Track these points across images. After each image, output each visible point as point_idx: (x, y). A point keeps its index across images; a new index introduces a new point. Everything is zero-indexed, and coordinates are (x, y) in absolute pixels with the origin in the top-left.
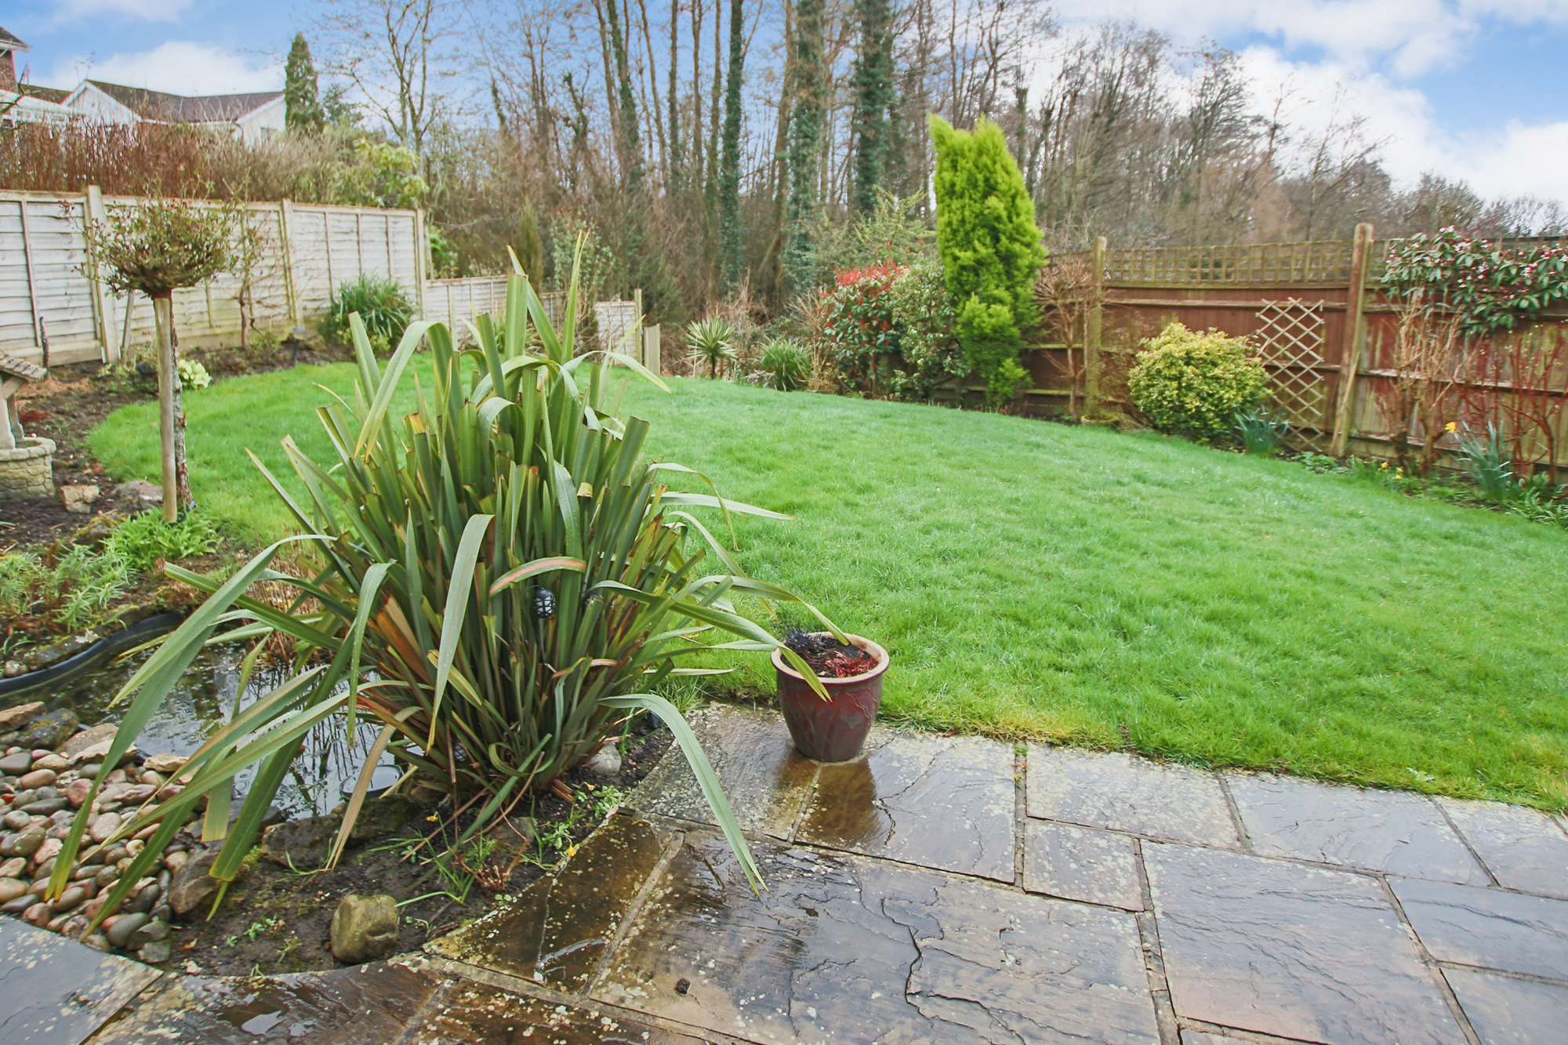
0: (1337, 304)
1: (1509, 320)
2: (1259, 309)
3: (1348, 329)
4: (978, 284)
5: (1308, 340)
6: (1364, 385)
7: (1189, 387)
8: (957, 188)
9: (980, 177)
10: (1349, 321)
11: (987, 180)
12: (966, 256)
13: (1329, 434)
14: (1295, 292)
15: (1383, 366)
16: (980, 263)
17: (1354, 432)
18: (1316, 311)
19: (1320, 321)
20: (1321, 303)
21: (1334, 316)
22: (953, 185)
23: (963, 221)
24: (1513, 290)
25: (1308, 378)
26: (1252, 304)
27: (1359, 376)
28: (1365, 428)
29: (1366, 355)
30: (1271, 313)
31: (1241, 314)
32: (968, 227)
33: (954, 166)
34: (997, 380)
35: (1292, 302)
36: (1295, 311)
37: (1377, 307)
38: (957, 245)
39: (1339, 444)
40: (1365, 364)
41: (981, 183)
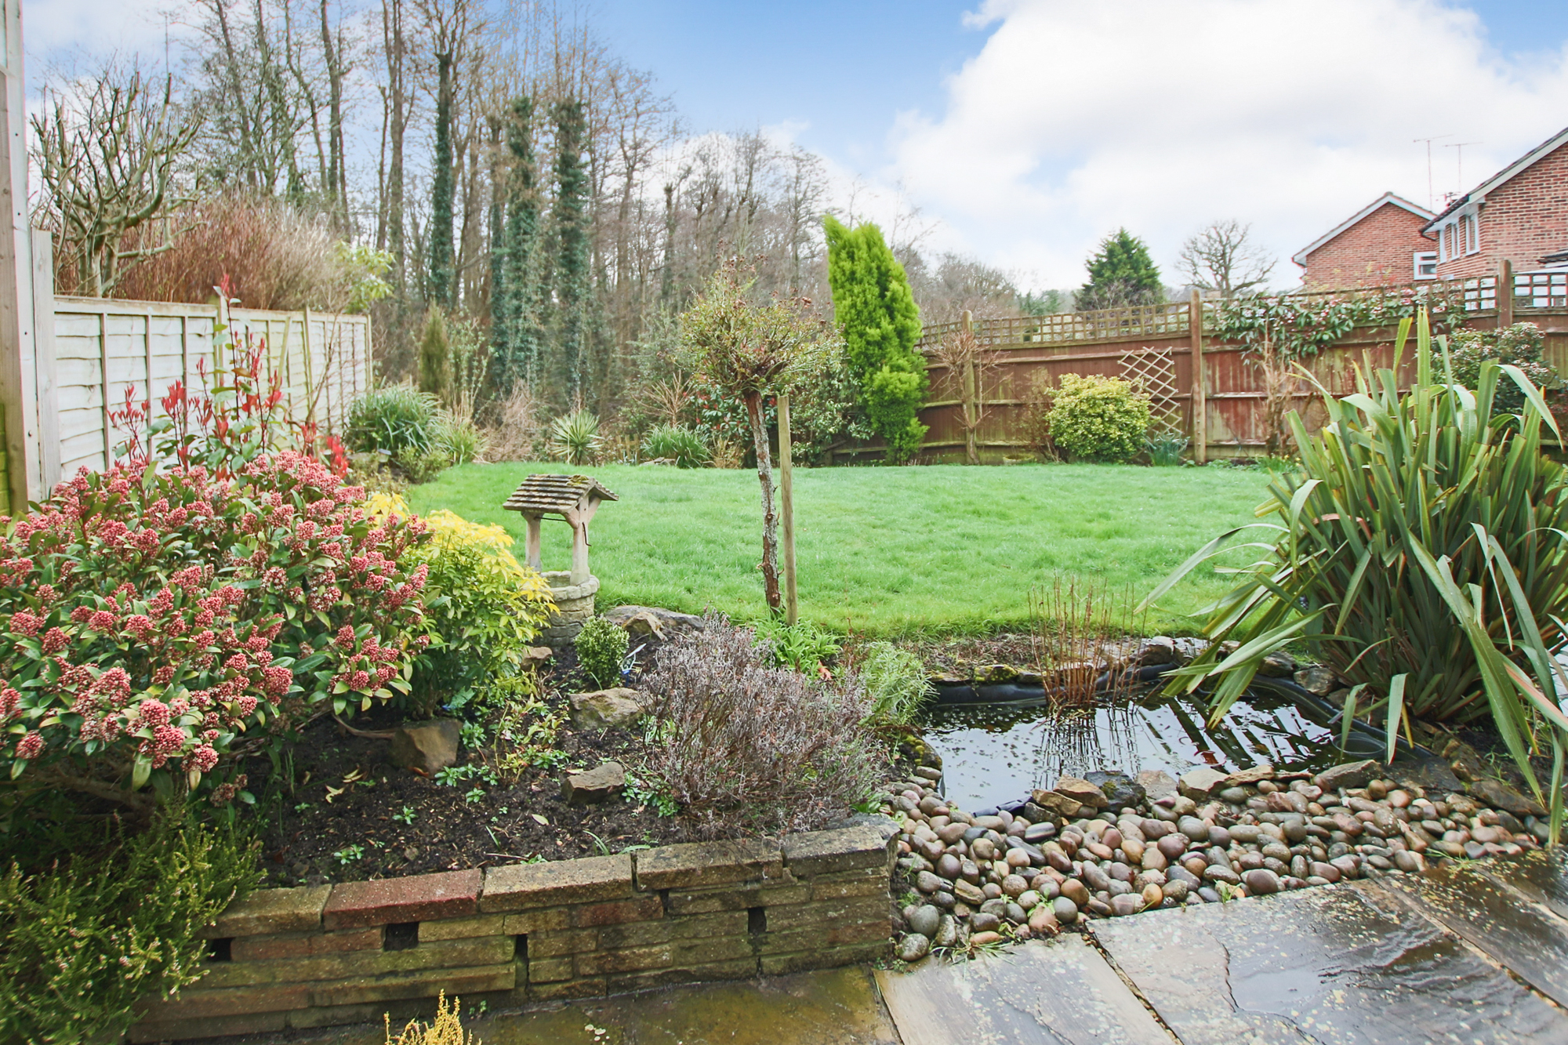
0: (1182, 349)
1: (1314, 348)
2: (1120, 358)
3: (1195, 366)
4: (883, 356)
5: (1163, 378)
6: (1211, 405)
7: (1112, 420)
8: (858, 275)
9: (874, 265)
10: (1195, 361)
11: (878, 268)
12: (873, 333)
13: (1191, 446)
14: (1148, 342)
15: (1222, 391)
16: (884, 338)
17: (1211, 442)
18: (1166, 355)
19: (1171, 363)
20: (1169, 349)
21: (1179, 358)
22: (853, 273)
23: (866, 303)
24: (1314, 328)
25: (1167, 405)
26: (1112, 354)
27: (1207, 400)
28: (1216, 438)
29: (1209, 384)
30: (1130, 359)
31: (1103, 363)
32: (871, 308)
33: (851, 257)
34: (901, 438)
35: (1145, 351)
36: (1150, 357)
37: (1213, 349)
38: (862, 323)
39: (1201, 453)
40: (1210, 391)
41: (875, 271)
